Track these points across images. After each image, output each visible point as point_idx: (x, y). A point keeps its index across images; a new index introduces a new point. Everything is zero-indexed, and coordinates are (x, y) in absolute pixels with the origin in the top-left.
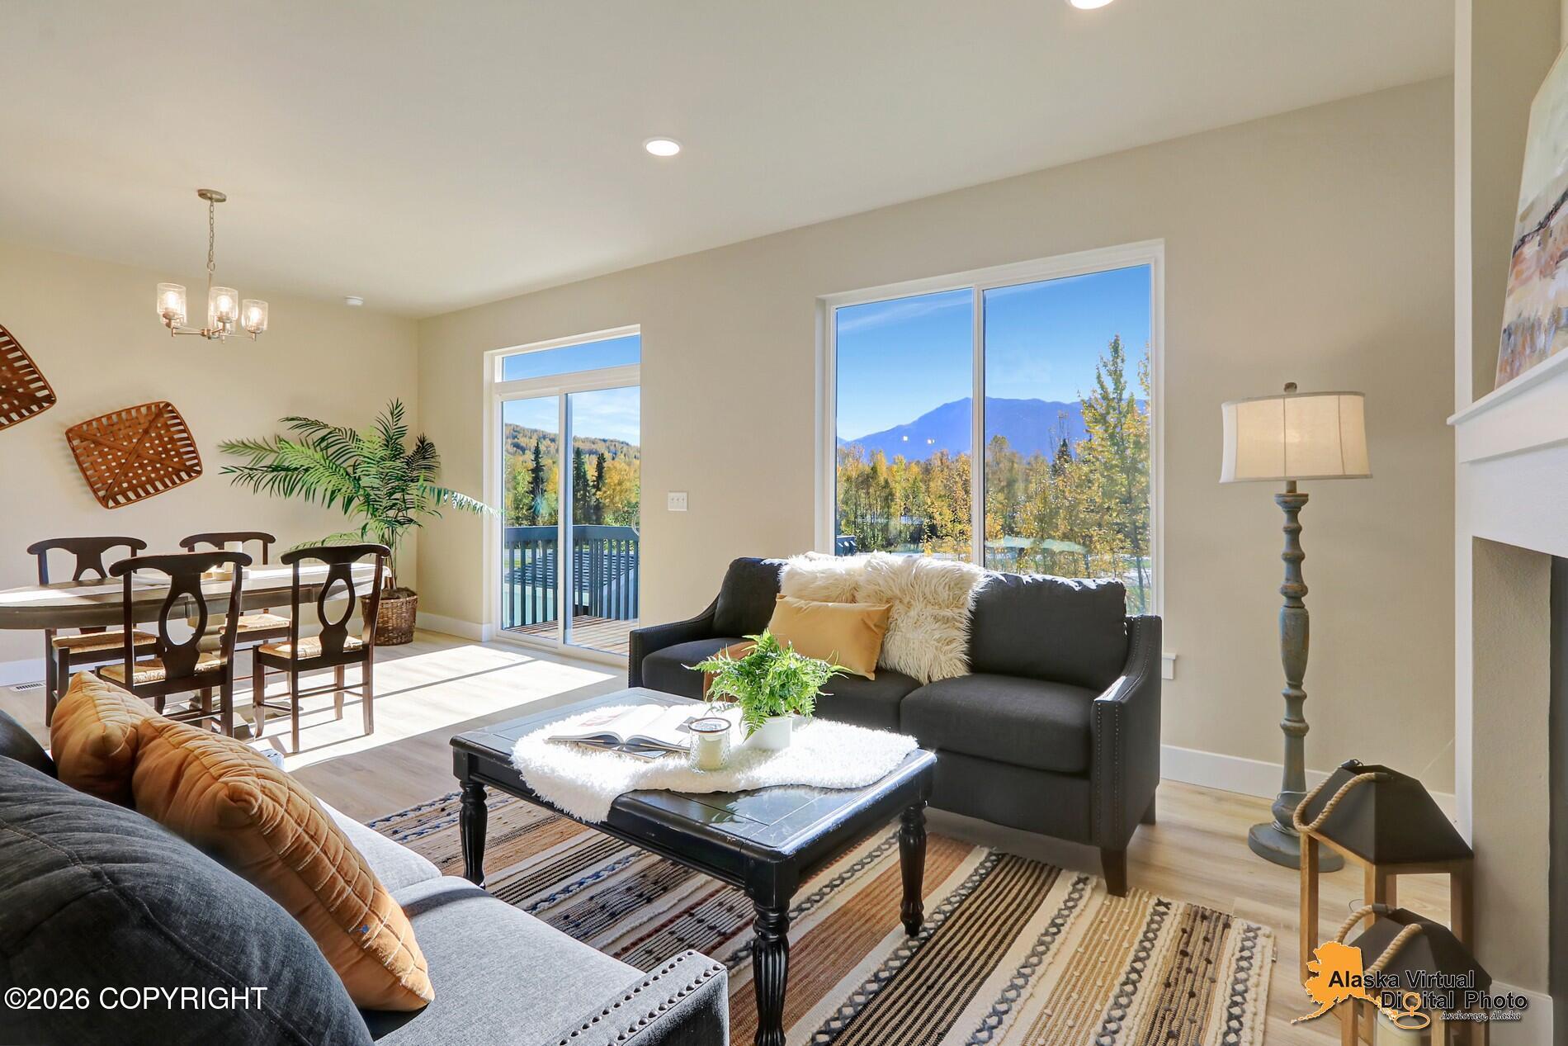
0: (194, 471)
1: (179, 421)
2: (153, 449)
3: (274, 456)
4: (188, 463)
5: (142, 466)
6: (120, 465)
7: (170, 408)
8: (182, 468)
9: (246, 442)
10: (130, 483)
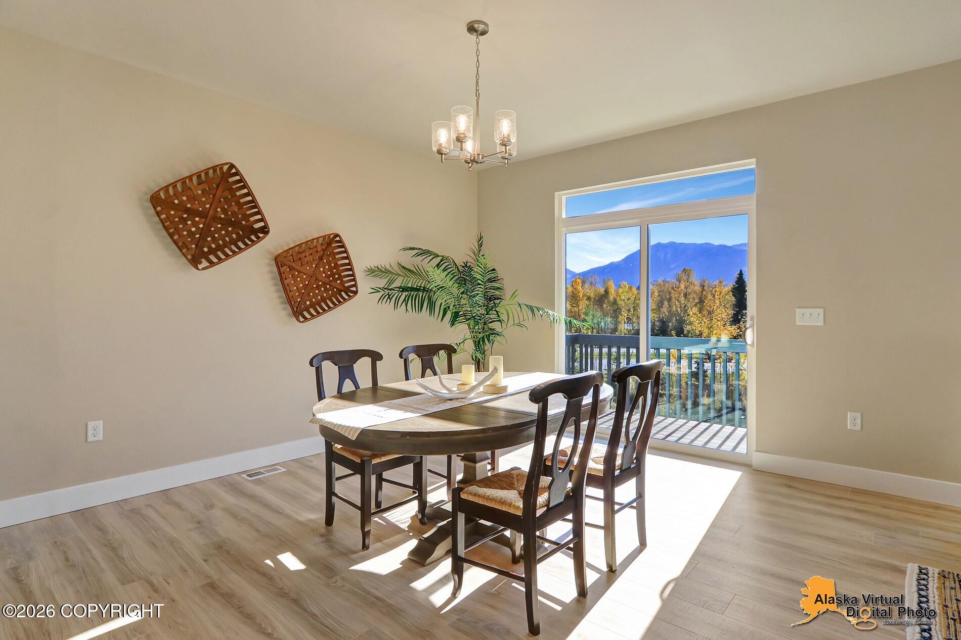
0: (351, 292)
1: (344, 249)
2: (325, 273)
3: (400, 279)
4: (346, 285)
5: (318, 287)
6: (305, 286)
7: (338, 239)
8: (342, 289)
9: (380, 267)
10: (311, 301)
